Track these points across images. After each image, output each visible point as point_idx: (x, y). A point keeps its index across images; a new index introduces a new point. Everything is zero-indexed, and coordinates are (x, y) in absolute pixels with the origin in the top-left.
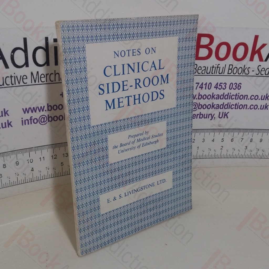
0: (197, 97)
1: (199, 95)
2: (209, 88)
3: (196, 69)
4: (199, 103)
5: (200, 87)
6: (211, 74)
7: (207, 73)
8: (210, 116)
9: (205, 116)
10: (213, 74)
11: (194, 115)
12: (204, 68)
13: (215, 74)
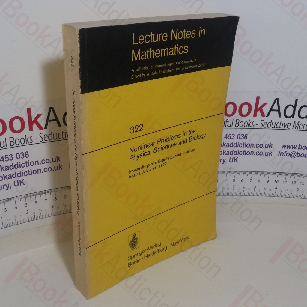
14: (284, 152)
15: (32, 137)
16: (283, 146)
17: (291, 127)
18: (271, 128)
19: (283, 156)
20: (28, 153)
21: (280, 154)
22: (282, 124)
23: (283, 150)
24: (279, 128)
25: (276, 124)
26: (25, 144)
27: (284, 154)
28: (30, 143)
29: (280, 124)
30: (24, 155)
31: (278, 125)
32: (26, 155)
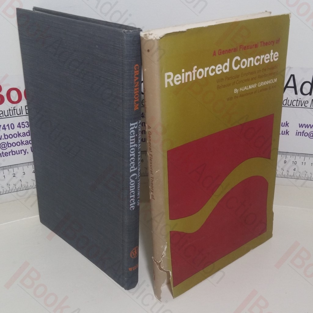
14: (302, 132)
16: (300, 125)
17: (308, 105)
18: (287, 106)
19: (300, 135)
21: (298, 134)
22: (298, 102)
23: (301, 130)
24: (295, 106)
25: (292, 102)
27: (302, 133)
29: (296, 101)
31: (295, 103)
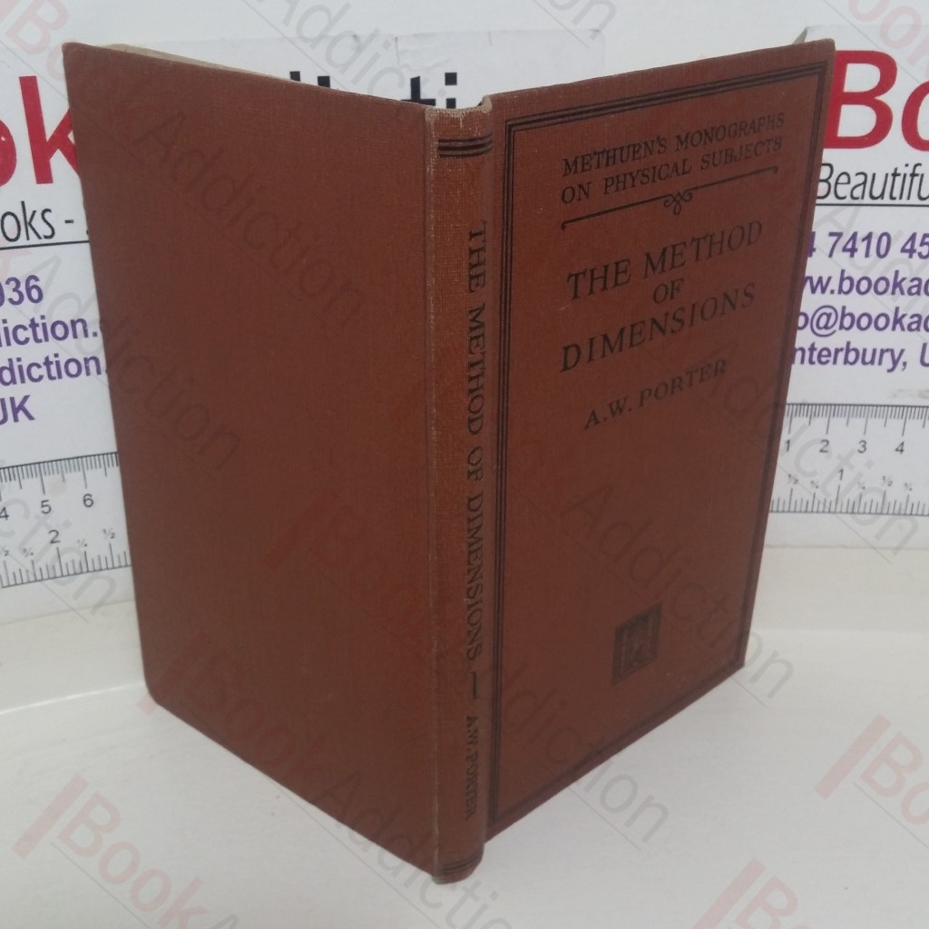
0: (834, 285)
1: (842, 279)
2: (882, 251)
3: (830, 181)
4: (844, 308)
5: (845, 250)
6: (887, 200)
7: (872, 197)
8: (887, 357)
9: (868, 358)
10: (897, 202)
11: (825, 353)
12: (861, 179)
13: (904, 201)
15: (49, 210)
20: (37, 283)
26: (22, 241)
28: (46, 237)
30: (23, 288)
32: (29, 290)
